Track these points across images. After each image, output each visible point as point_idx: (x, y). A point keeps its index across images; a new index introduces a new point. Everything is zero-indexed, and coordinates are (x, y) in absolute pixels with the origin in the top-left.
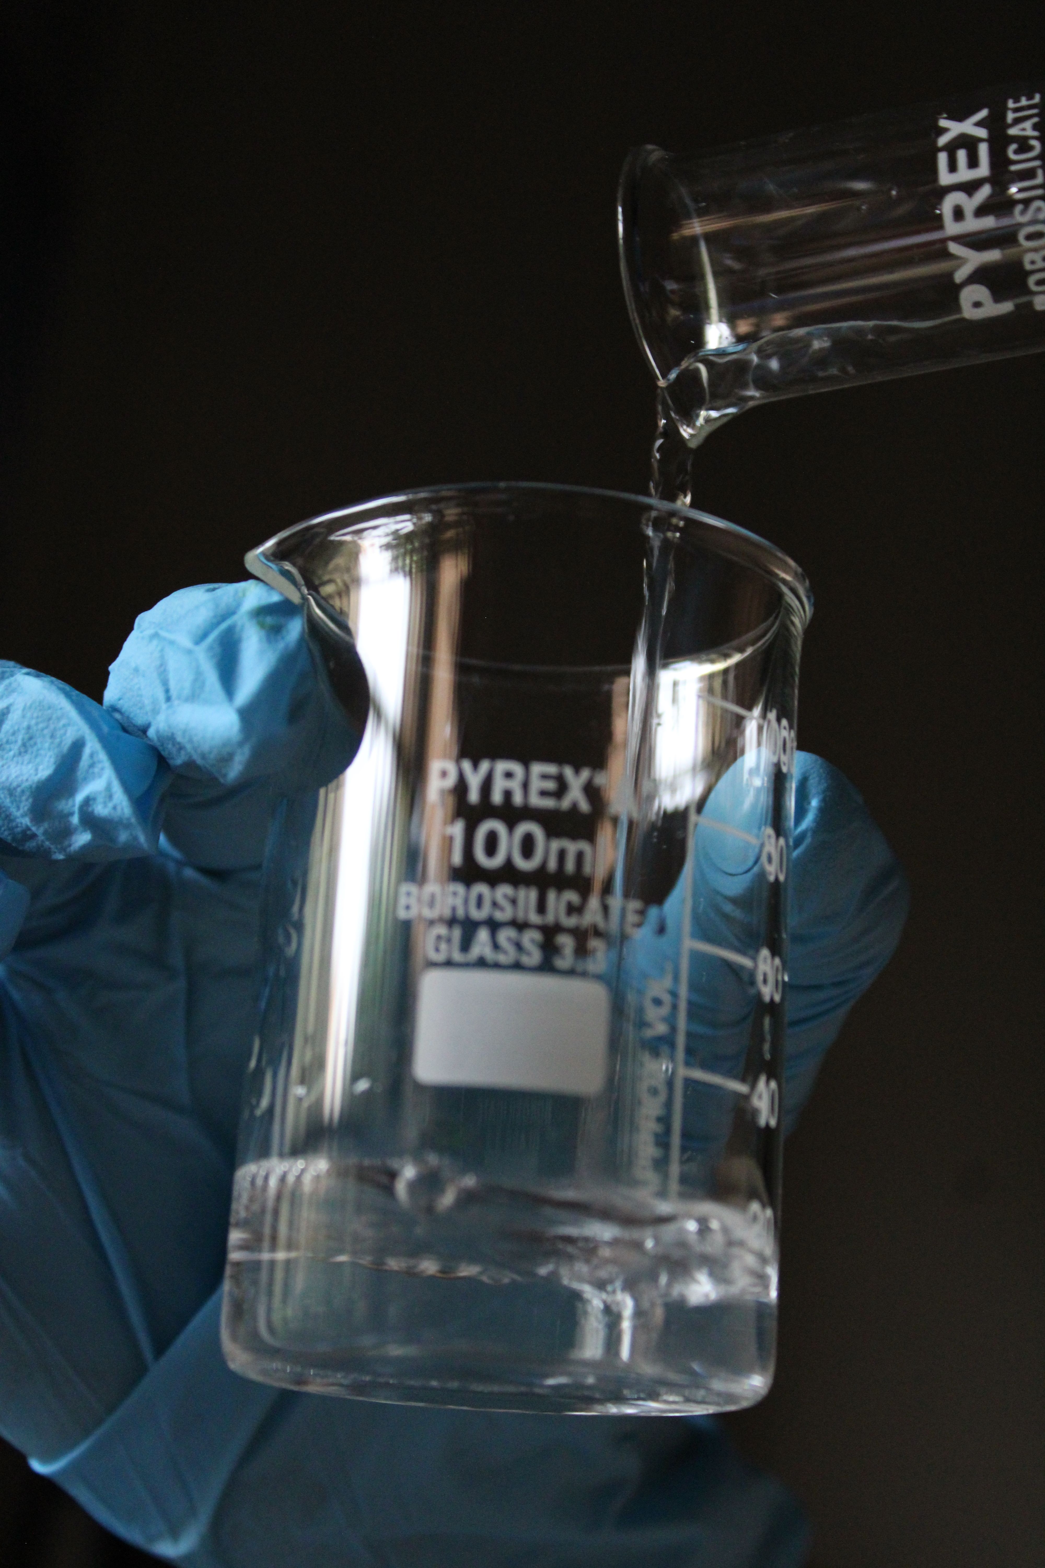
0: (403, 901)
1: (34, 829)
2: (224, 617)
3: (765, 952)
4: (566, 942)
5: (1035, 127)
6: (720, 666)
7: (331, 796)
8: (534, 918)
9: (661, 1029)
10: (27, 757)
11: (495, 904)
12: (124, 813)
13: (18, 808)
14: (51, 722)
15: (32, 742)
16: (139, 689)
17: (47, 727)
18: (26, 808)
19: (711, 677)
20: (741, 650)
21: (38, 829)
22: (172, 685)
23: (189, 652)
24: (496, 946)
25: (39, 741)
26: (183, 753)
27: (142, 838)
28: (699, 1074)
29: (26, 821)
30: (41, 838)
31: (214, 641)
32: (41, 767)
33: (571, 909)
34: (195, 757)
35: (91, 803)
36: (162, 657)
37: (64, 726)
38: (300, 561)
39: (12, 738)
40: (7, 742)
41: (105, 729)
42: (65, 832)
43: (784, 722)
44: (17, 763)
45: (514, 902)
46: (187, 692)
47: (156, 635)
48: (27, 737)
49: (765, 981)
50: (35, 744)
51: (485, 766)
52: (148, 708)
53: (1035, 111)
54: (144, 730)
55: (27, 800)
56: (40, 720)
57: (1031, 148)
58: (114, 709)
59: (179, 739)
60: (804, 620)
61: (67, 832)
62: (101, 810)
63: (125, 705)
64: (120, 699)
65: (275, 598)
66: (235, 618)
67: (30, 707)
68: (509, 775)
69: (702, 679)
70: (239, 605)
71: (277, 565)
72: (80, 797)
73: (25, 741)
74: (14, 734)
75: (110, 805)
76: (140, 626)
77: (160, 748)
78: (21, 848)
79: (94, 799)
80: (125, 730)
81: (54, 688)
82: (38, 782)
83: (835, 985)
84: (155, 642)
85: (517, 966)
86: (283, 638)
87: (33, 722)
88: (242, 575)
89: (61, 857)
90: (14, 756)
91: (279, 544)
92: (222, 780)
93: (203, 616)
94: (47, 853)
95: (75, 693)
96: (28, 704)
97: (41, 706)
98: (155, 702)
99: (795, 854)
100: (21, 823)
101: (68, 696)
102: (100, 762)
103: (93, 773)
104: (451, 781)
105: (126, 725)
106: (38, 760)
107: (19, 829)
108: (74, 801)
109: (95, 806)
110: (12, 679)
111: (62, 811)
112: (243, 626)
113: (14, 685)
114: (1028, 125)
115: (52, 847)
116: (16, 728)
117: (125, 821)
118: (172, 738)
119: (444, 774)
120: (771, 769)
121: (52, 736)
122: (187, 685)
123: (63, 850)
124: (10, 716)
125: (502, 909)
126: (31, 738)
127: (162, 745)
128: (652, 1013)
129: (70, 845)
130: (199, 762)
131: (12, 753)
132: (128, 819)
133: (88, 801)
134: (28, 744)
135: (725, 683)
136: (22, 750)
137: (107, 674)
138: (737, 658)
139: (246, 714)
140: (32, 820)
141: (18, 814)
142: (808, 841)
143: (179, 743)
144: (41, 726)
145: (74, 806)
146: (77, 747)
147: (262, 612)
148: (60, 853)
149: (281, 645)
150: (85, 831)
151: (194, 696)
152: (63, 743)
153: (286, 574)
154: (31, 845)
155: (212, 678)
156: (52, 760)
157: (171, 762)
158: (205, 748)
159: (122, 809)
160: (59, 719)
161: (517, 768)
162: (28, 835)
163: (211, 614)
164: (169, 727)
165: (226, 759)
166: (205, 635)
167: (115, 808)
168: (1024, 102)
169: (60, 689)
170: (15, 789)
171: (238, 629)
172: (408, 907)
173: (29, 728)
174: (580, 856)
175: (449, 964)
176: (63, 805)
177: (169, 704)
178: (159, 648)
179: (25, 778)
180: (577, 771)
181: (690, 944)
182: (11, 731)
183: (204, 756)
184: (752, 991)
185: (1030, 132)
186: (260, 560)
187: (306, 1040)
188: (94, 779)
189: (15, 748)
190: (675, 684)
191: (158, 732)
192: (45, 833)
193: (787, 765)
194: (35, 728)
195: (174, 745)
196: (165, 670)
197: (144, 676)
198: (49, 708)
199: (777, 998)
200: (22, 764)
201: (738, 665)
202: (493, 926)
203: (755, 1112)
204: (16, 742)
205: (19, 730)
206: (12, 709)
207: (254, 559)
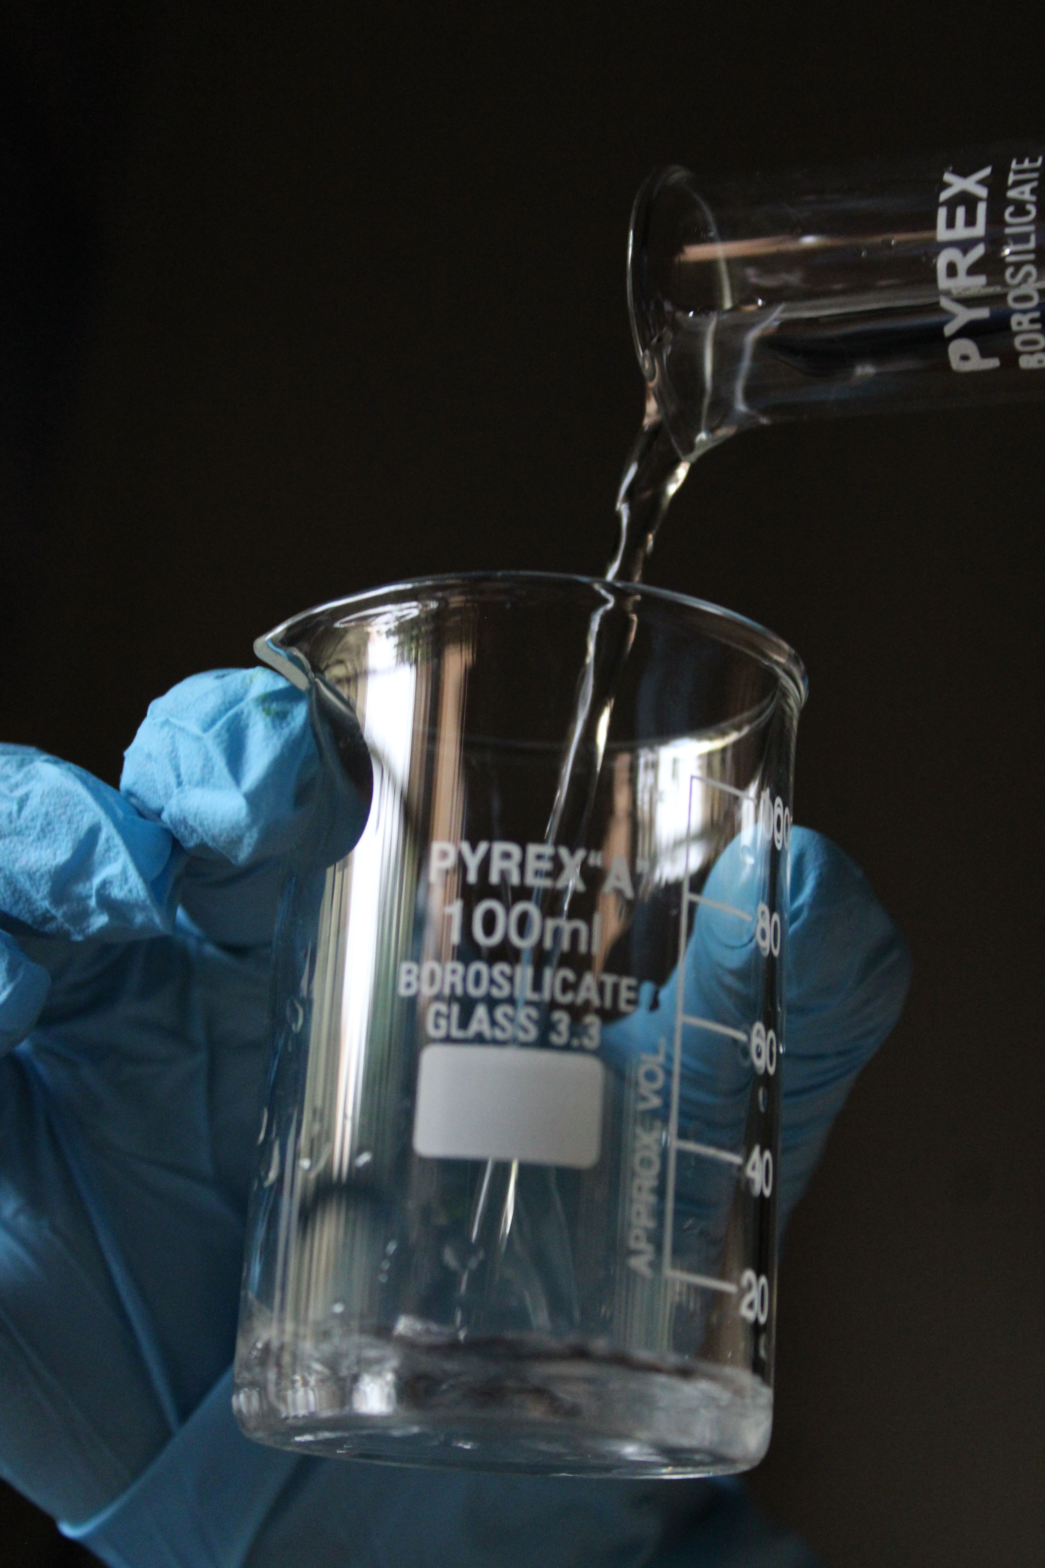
0: (403, 979)
1: (53, 912)
2: (231, 705)
3: (759, 1026)
4: (562, 1018)
5: (1033, 191)
6: (718, 744)
7: (338, 875)
8: (531, 995)
9: (655, 1102)
10: (45, 842)
11: (492, 982)
12: (139, 896)
13: (38, 892)
14: (68, 808)
15: (50, 828)
16: (153, 774)
17: (64, 813)
18: (45, 892)
19: (710, 755)
20: (738, 728)
21: (57, 911)
22: (183, 770)
23: (198, 739)
24: (493, 1023)
25: (57, 826)
26: (195, 835)
27: (157, 920)
28: (691, 1146)
29: (46, 904)
30: (60, 919)
31: (222, 727)
32: (59, 852)
33: (567, 986)
34: (206, 839)
35: (107, 886)
36: (173, 743)
37: (81, 812)
38: (306, 646)
39: (31, 824)
40: (27, 827)
41: (120, 814)
42: (82, 915)
43: (778, 800)
44: (36, 848)
45: (511, 979)
46: (197, 776)
47: (167, 722)
48: (45, 823)
49: (759, 1055)
50: (53, 829)
51: (483, 847)
52: (161, 793)
53: (1035, 175)
54: (159, 813)
55: (46, 883)
56: (57, 806)
57: (1028, 213)
58: (130, 794)
59: (191, 822)
60: (799, 699)
61: (84, 914)
62: (117, 893)
63: (139, 789)
64: (134, 784)
65: (281, 684)
66: (242, 705)
67: (48, 794)
68: (506, 856)
69: (701, 757)
70: (246, 692)
71: (285, 651)
72: (97, 881)
73: (43, 826)
74: (33, 819)
75: (126, 888)
76: (152, 713)
77: (174, 832)
78: (41, 930)
79: (111, 883)
80: (141, 814)
81: (71, 775)
82: (57, 867)
83: (840, 1054)
84: (166, 729)
85: (514, 1042)
86: (289, 724)
87: (51, 809)
88: (251, 661)
89: (79, 938)
90: (33, 841)
91: (289, 629)
92: (233, 862)
93: (212, 702)
94: (67, 935)
95: (93, 779)
96: (46, 791)
97: (58, 792)
98: (167, 787)
99: (791, 930)
100: (41, 906)
101: (84, 782)
102: (115, 846)
103: (109, 857)
104: (451, 861)
105: (141, 809)
106: (56, 845)
107: (39, 912)
108: (91, 884)
109: (111, 889)
110: (31, 767)
111: (80, 894)
112: (249, 713)
113: (33, 772)
114: (1027, 188)
115: (72, 929)
116: (35, 814)
117: (140, 903)
118: (184, 821)
119: (444, 855)
120: (767, 847)
121: (70, 822)
122: (198, 770)
123: (82, 931)
124: (29, 803)
125: (500, 987)
126: (49, 824)
127: (175, 828)
128: (646, 1087)
129: (88, 927)
130: (210, 844)
131: (31, 838)
132: (144, 902)
133: (104, 884)
134: (46, 831)
135: (723, 761)
136: (41, 834)
137: (121, 760)
138: (733, 737)
139: (253, 799)
140: (51, 904)
141: (39, 897)
142: (805, 915)
143: (191, 827)
144: (59, 812)
145: (91, 889)
146: (94, 832)
147: (268, 699)
148: (79, 934)
149: (286, 731)
150: (102, 913)
151: (203, 782)
152: (80, 829)
153: (294, 660)
154: (51, 927)
155: (220, 763)
156: (70, 845)
157: (184, 845)
158: (216, 831)
159: (138, 892)
160: (76, 805)
161: (514, 849)
162: (47, 918)
163: (219, 701)
164: (181, 811)
165: (236, 842)
166: (213, 722)
167: (130, 891)
168: (1026, 164)
169: (77, 776)
170: (35, 873)
171: (244, 716)
172: (409, 985)
173: (47, 814)
174: (575, 934)
175: (448, 1040)
176: (81, 889)
177: (180, 789)
178: (170, 734)
179: (44, 863)
180: (572, 852)
181: (682, 1019)
182: (30, 817)
183: (214, 839)
184: (746, 1064)
185: (1027, 196)
186: (268, 646)
187: (314, 1112)
188: (110, 862)
189: (34, 834)
190: (675, 761)
191: (170, 815)
192: (65, 914)
193: (781, 842)
194: (53, 814)
195: (186, 828)
196: (176, 756)
197: (156, 762)
198: (67, 794)
199: (772, 1070)
200: (42, 848)
201: (736, 744)
202: (492, 1003)
203: (749, 1182)
204: (35, 827)
205: (37, 816)
206: (31, 796)
207: (263, 645)
